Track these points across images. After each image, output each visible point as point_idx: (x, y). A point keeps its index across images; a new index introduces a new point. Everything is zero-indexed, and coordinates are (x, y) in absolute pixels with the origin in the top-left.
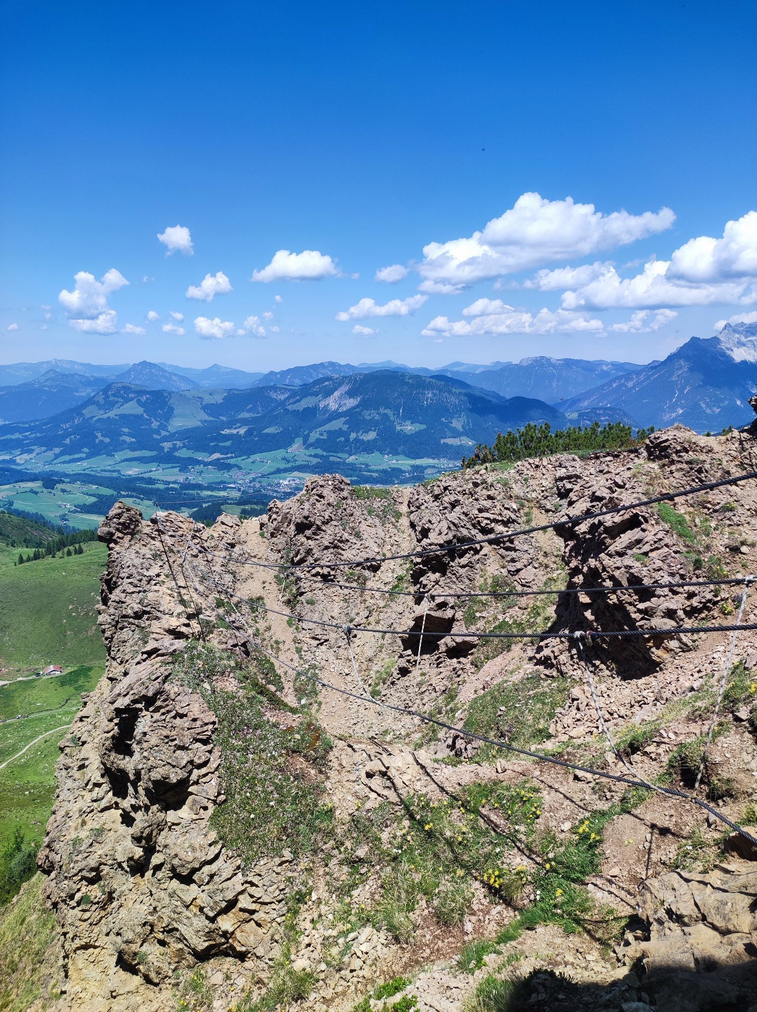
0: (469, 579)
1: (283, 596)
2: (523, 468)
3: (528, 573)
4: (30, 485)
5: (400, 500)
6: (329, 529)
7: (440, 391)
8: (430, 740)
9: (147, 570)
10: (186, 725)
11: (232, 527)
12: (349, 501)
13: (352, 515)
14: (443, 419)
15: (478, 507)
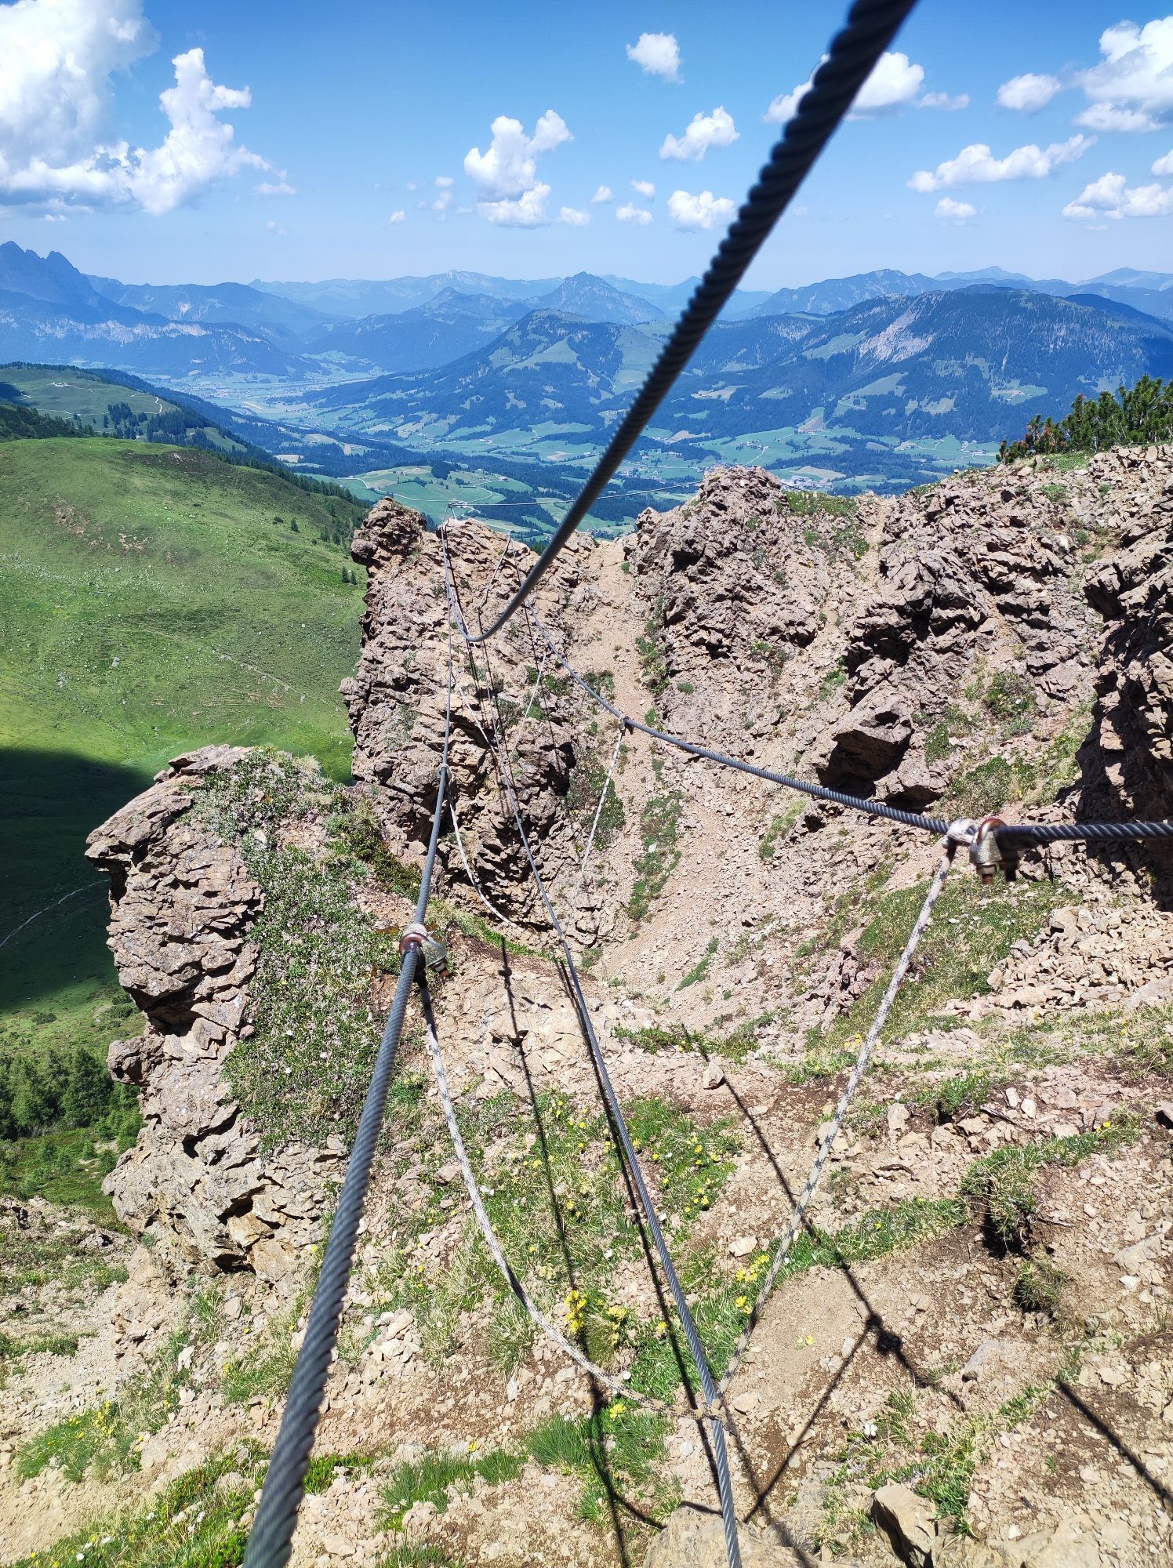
0: (950, 675)
1: (645, 674)
2: (1103, 466)
3: (1065, 673)
4: (416, 471)
5: (871, 520)
6: (729, 565)
7: (1084, 324)
8: (828, 945)
9: (421, 613)
10: (194, 901)
11: (576, 551)
12: (774, 518)
13: (775, 543)
14: (1081, 378)
15: (989, 539)
